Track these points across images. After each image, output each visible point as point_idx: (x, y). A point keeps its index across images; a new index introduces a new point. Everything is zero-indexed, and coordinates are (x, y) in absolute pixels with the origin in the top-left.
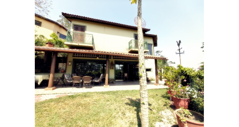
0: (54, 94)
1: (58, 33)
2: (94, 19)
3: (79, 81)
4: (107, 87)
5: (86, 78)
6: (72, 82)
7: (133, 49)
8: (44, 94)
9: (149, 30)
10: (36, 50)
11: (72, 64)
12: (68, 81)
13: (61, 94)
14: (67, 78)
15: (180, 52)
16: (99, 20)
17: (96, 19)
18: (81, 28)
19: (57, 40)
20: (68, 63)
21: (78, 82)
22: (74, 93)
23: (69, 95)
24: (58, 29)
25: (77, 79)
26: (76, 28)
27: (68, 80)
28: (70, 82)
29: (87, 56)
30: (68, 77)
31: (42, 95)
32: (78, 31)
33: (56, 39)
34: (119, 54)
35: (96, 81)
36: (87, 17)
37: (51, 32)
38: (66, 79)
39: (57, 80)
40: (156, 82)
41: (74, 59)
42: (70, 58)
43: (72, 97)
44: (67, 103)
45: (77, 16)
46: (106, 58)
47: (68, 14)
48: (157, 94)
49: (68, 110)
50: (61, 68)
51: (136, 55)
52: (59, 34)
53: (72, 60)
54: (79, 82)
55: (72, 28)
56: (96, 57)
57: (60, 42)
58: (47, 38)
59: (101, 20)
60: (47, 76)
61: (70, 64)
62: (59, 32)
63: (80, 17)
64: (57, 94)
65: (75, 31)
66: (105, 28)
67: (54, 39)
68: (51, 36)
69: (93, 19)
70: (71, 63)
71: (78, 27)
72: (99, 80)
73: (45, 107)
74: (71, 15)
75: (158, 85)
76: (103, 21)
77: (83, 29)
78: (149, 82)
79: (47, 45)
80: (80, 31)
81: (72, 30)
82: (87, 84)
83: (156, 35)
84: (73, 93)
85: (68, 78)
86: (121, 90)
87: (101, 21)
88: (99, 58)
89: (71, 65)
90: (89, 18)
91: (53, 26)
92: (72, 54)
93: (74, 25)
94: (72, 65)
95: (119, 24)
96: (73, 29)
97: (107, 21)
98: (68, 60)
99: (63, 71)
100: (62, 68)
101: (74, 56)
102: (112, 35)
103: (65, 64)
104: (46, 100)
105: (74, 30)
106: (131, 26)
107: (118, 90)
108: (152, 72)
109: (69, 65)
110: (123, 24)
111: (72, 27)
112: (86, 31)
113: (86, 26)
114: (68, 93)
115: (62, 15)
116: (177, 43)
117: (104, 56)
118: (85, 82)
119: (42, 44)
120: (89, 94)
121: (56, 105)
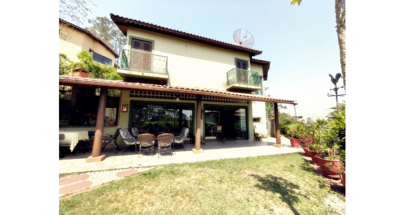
0: (110, 170)
1: (90, 51)
2: (169, 28)
3: (150, 143)
4: (200, 153)
5: (164, 138)
6: (134, 143)
7: (237, 85)
8: (91, 172)
9: (259, 53)
10: (61, 83)
11: (129, 110)
12: (127, 143)
13: (124, 170)
14: (124, 137)
15: (336, 93)
16: (178, 31)
17: (173, 29)
18: (145, 44)
19: (90, 64)
20: (121, 109)
21: (148, 144)
22: (149, 167)
23: (141, 170)
24: (90, 44)
25: (146, 139)
26: (136, 43)
27: (127, 140)
28: (130, 144)
29: (155, 95)
30: (126, 134)
31: (88, 173)
32: (140, 50)
33: (88, 62)
34: (221, 93)
35: (177, 142)
36: (156, 26)
37: (79, 49)
38: (122, 139)
39: (107, 141)
40: (276, 142)
41: (131, 101)
42: (126, 99)
43: (151, 175)
44: (149, 190)
45: (139, 22)
46: (195, 100)
47: (122, 18)
48: (292, 163)
49: (161, 207)
50: (108, 117)
51: (248, 96)
52: (92, 53)
53: (129, 103)
54: (150, 145)
55: (129, 44)
56: (175, 98)
57: (97, 68)
58: (71, 60)
59: (181, 32)
60: (85, 134)
61: (125, 110)
62: (92, 49)
63: (143, 24)
64: (115, 169)
65: (134, 50)
66: (186, 46)
67: (86, 62)
68: (79, 57)
69: (167, 29)
70: (127, 108)
71: (140, 43)
72: (182, 140)
73: (110, 201)
74: (127, 19)
75: (282, 147)
76: (185, 33)
77: (148, 46)
78: (259, 140)
79: (78, 74)
80: (143, 50)
81: (127, 47)
82: (164, 147)
83: (269, 62)
84: (145, 167)
85: (126, 136)
86: (229, 158)
87: (181, 34)
88: (180, 99)
89: (127, 111)
90: (160, 27)
91: (81, 37)
92: (128, 92)
93: (132, 39)
94: (128, 113)
95: (212, 40)
96: (130, 46)
97: (191, 34)
98: (122, 103)
99: (111, 123)
100: (110, 118)
101: (131, 96)
102: (199, 60)
103: (115, 109)
104: (103, 184)
105: (132, 48)
106: (231, 44)
107: (223, 158)
108: (262, 123)
109: (124, 112)
110: (218, 41)
111: (127, 42)
112: (154, 49)
113: (154, 41)
114: (137, 166)
115: (111, 18)
116: (330, 78)
117: (192, 96)
118: (161, 144)
119: (63, 70)
120: (176, 168)
121: (130, 197)
